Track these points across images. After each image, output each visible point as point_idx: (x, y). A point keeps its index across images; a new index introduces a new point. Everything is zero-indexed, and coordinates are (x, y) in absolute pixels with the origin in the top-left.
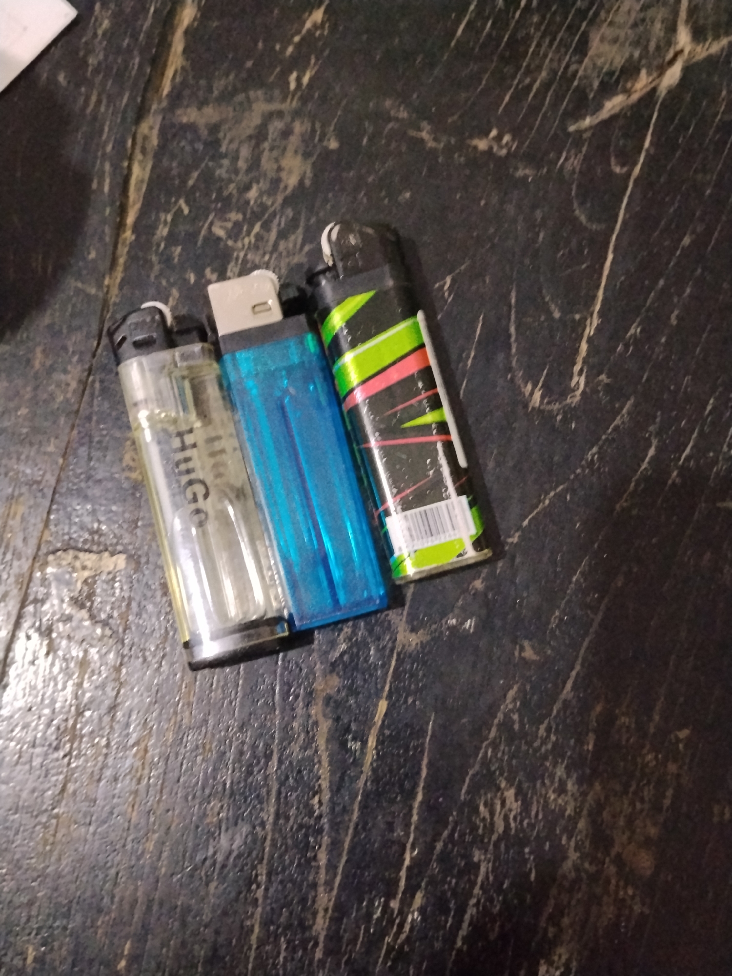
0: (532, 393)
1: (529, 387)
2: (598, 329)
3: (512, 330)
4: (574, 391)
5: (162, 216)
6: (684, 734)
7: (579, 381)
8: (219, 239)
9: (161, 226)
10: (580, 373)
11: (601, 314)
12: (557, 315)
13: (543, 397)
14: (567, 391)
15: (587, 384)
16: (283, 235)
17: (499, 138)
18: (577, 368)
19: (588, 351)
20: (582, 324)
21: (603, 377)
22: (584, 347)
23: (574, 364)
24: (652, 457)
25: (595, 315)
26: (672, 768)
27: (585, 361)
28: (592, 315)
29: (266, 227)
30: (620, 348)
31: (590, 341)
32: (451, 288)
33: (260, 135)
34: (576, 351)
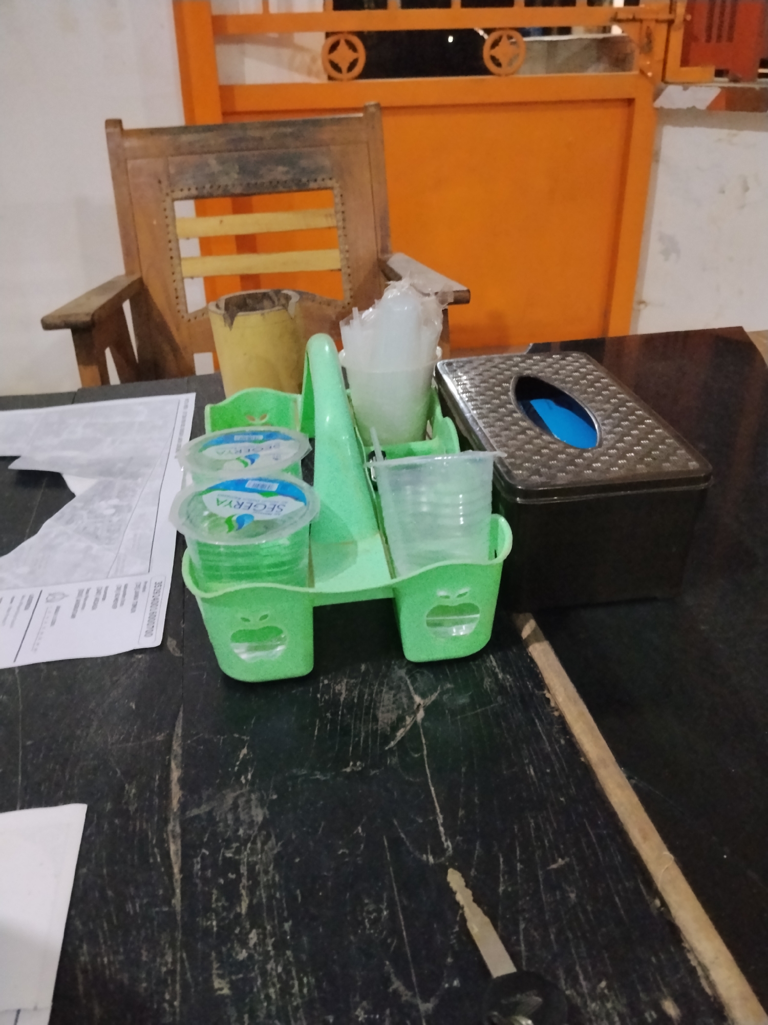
0: (428, 859)
1: (425, 856)
2: (444, 819)
3: (403, 835)
4: (447, 849)
5: (195, 860)
6: (603, 984)
7: (448, 844)
8: (230, 858)
9: (195, 865)
10: (446, 840)
11: (441, 812)
12: (421, 821)
13: (434, 858)
14: (444, 851)
15: (452, 843)
16: (264, 843)
17: (355, 765)
18: (443, 839)
19: (445, 829)
20: (435, 821)
21: (458, 838)
22: (441, 829)
23: (440, 837)
24: (503, 862)
25: (439, 814)
26: (609, 1005)
27: (445, 834)
28: (437, 814)
29: (254, 843)
30: (459, 822)
31: (443, 825)
32: (362, 831)
33: (235, 806)
34: (438, 832)
